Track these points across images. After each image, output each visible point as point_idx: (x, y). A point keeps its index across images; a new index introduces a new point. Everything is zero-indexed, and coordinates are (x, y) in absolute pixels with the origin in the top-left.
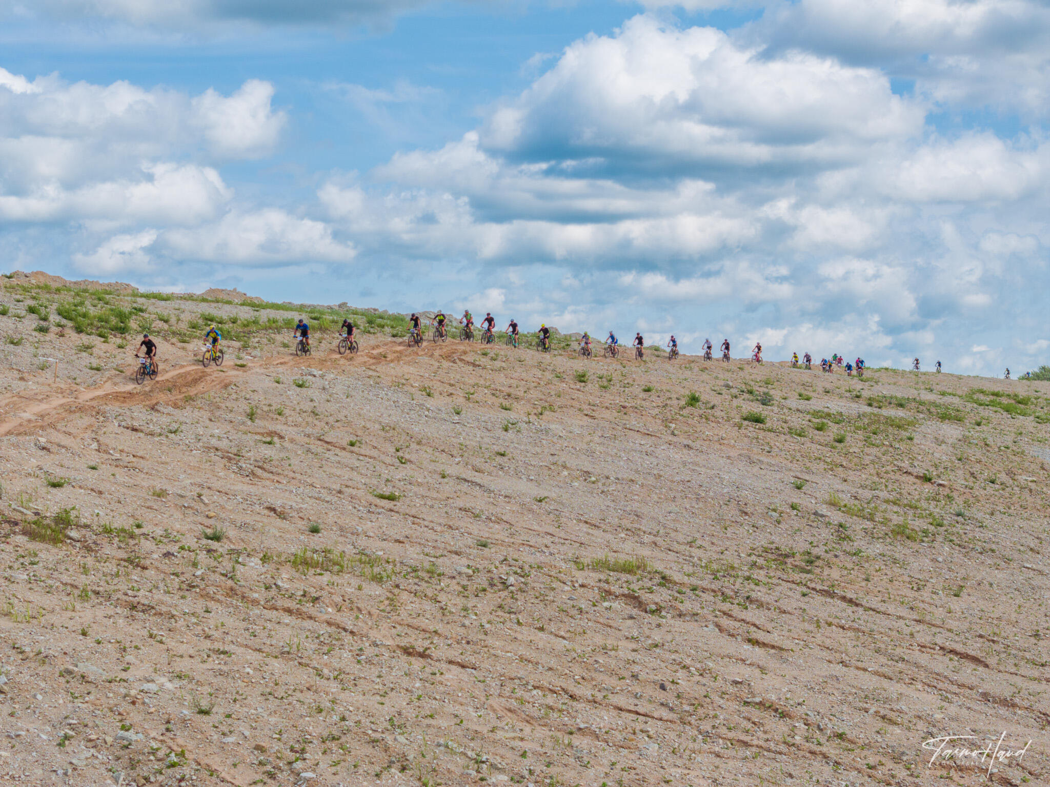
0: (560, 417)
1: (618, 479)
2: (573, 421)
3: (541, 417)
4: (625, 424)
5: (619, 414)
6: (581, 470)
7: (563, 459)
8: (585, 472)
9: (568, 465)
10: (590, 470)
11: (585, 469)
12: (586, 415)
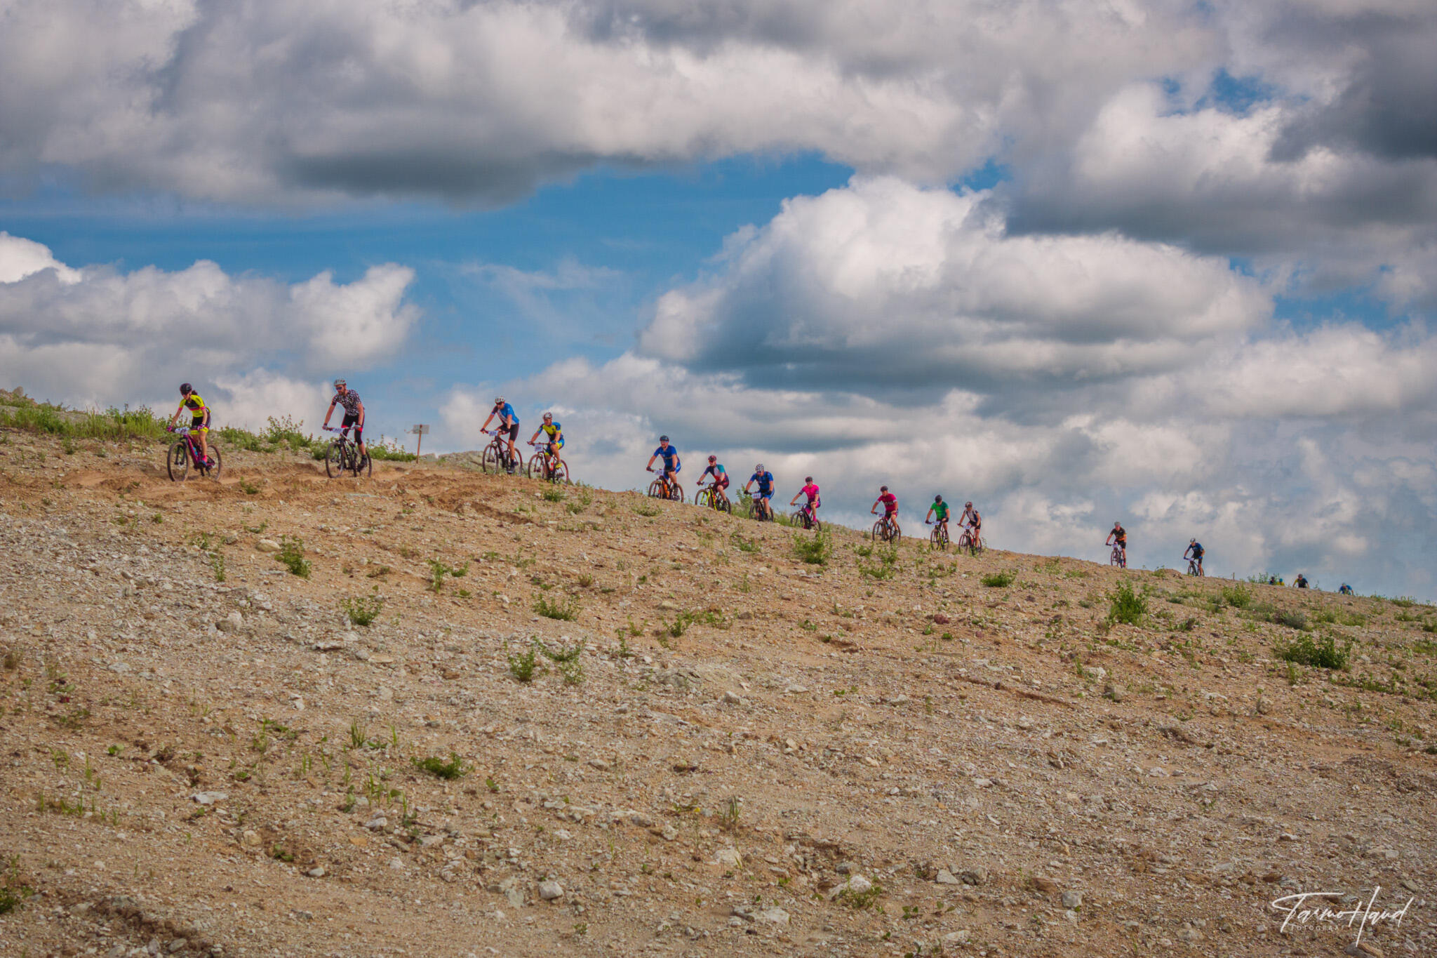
0: (738, 644)
1: (971, 878)
2: (783, 656)
3: (672, 641)
4: (953, 665)
5: (930, 638)
6: (804, 840)
7: (726, 790)
8: (823, 848)
9: (745, 815)
10: (845, 836)
11: (820, 836)
12: (827, 640)
